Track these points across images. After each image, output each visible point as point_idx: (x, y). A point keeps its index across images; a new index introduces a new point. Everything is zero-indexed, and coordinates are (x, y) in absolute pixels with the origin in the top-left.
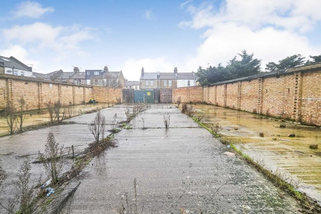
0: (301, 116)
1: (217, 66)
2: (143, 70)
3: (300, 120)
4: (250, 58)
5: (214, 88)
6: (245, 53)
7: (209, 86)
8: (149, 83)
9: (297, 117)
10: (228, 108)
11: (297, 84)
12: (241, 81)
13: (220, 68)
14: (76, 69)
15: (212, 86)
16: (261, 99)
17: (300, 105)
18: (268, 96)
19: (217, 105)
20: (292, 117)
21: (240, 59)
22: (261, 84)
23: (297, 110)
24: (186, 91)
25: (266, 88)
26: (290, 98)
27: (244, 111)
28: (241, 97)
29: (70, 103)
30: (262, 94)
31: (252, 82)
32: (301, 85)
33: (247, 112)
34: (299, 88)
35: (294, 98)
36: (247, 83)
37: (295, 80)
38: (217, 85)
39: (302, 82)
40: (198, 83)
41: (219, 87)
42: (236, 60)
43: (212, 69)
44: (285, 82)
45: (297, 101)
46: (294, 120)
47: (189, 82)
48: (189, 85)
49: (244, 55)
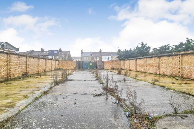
0: (182, 74)
1: (129, 50)
2: (82, 51)
3: (182, 77)
4: (145, 45)
5: (128, 61)
6: (142, 43)
7: (124, 60)
8: (86, 58)
9: (180, 75)
10: (138, 72)
11: (180, 60)
12: (146, 58)
13: (131, 50)
14: (42, 50)
15: (127, 60)
16: (159, 67)
17: (182, 70)
18: (163, 65)
19: (130, 70)
20: (178, 75)
21: (140, 46)
22: (159, 59)
23: (180, 72)
24: (111, 63)
25: (162, 62)
26: (176, 66)
27: (149, 73)
28: (146, 66)
29: (50, 70)
30: (160, 64)
31: (154, 58)
32: (182, 60)
33: (150, 73)
34: (181, 62)
35: (178, 66)
36: (150, 59)
37: (178, 58)
38: (130, 60)
39: (182, 59)
40: (117, 58)
41: (131, 61)
42: (139, 46)
43: (126, 51)
44: (173, 59)
45: (180, 68)
46: (179, 77)
47: (108, 57)
48: (108, 59)
49: (142, 44)
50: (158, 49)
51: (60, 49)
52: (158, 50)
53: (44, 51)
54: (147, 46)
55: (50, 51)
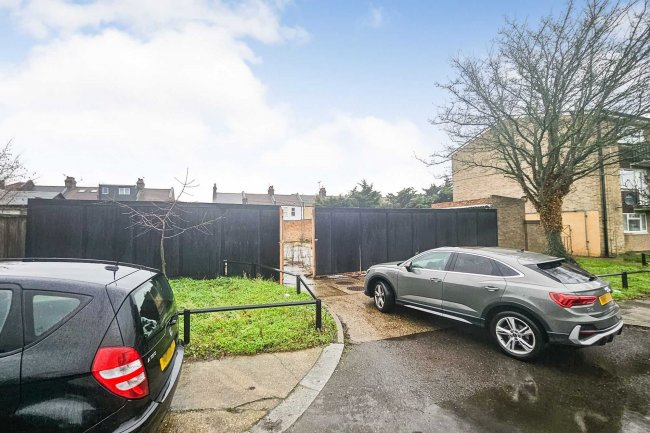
2: (215, 188)
4: (370, 188)
14: (71, 181)
21: (360, 189)
24: (301, 225)
42: (357, 190)
47: (293, 209)
48: (293, 214)
49: (364, 186)
50: (396, 195)
51: (141, 182)
52: (396, 198)
53: (77, 185)
54: (373, 190)
55: (104, 186)
